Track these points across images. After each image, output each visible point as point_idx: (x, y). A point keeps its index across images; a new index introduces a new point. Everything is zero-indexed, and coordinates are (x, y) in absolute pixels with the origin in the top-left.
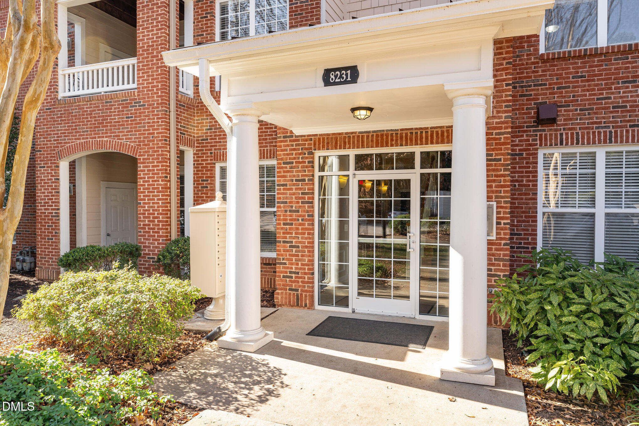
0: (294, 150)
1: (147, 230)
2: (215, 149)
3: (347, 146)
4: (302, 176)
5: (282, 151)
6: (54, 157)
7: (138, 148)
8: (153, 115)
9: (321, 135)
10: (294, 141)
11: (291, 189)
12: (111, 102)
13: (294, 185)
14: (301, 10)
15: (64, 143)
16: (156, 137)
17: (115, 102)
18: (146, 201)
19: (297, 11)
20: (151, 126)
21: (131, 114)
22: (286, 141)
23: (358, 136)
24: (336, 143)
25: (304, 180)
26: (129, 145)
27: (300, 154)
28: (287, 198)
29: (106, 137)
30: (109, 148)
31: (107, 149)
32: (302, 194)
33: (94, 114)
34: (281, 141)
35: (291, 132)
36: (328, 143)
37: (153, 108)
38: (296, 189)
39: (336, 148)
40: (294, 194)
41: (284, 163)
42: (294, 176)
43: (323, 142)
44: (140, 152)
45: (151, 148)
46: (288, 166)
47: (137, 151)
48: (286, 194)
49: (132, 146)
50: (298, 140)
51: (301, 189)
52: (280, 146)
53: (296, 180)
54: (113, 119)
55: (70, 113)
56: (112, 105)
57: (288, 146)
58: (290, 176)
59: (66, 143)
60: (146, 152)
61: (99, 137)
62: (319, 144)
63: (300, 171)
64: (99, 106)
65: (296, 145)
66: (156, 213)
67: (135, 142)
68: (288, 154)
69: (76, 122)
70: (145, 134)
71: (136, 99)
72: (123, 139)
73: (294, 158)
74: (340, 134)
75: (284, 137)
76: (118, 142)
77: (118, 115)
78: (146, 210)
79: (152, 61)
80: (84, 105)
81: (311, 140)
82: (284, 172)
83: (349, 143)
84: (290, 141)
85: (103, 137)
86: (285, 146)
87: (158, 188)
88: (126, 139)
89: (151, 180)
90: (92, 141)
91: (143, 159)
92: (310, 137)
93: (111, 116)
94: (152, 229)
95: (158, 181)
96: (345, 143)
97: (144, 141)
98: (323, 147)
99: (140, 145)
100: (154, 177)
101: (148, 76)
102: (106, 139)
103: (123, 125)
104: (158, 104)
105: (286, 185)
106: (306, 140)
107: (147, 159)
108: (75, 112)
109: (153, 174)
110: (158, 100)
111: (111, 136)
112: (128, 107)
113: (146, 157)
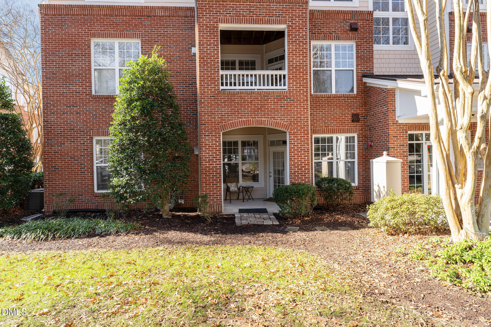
0: (398, 130)
1: (297, 174)
2: (314, 127)
3: (425, 129)
4: (403, 143)
5: (392, 130)
6: (219, 129)
7: (289, 126)
8: (300, 107)
9: (412, 124)
10: (398, 126)
11: (397, 150)
12: (268, 96)
13: (399, 148)
14: (364, 57)
15: (228, 120)
16: (303, 120)
17: (272, 96)
18: (296, 157)
19: (361, 57)
20: (299, 113)
21: (284, 105)
22: (394, 126)
23: (423, 125)
24: (419, 128)
25: (404, 145)
26: (283, 124)
27: (402, 132)
28: (395, 154)
29: (264, 118)
30: (267, 125)
31: (265, 125)
32: (403, 152)
33: (254, 103)
34: (392, 126)
35: (397, 121)
36: (415, 128)
37: (300, 102)
38: (400, 150)
39: (419, 130)
40: (399, 152)
41: (393, 137)
42: (399, 143)
43: (413, 127)
44: (291, 128)
45: (299, 126)
46: (395, 138)
47: (289, 127)
48: (394, 152)
49: (285, 124)
50: (400, 126)
51: (402, 150)
52: (391, 128)
53: (400, 145)
54: (269, 107)
55: (233, 101)
56: (269, 98)
57: (395, 128)
58: (396, 143)
59: (230, 120)
60: (295, 128)
61: (258, 118)
62: (411, 128)
63: (401, 141)
64: (258, 98)
65: (399, 128)
66: (303, 164)
67: (288, 122)
68: (395, 132)
69: (239, 107)
70: (294, 117)
71: (288, 96)
72: (278, 120)
73: (399, 134)
74: (421, 123)
75: (393, 124)
76: (274, 121)
77: (274, 105)
78: (296, 163)
79: (300, 74)
80: (246, 96)
81: (407, 126)
82: (393, 141)
83: (425, 128)
84: (396, 126)
85: (262, 118)
86: (393, 128)
87: (305, 150)
88: (280, 120)
89: (299, 145)
90: (253, 120)
91: (293, 132)
92: (406, 124)
93: (268, 105)
94: (300, 174)
95: (305, 145)
96: (423, 128)
97: (294, 122)
98: (413, 129)
99: (291, 124)
100: (301, 143)
101: (297, 83)
102: (264, 119)
103: (278, 111)
104: (304, 100)
105: (394, 148)
106: (404, 126)
107: (296, 132)
108: (237, 100)
109: (300, 141)
110: (304, 98)
111: (268, 117)
112: (281, 100)
113: (296, 131)
